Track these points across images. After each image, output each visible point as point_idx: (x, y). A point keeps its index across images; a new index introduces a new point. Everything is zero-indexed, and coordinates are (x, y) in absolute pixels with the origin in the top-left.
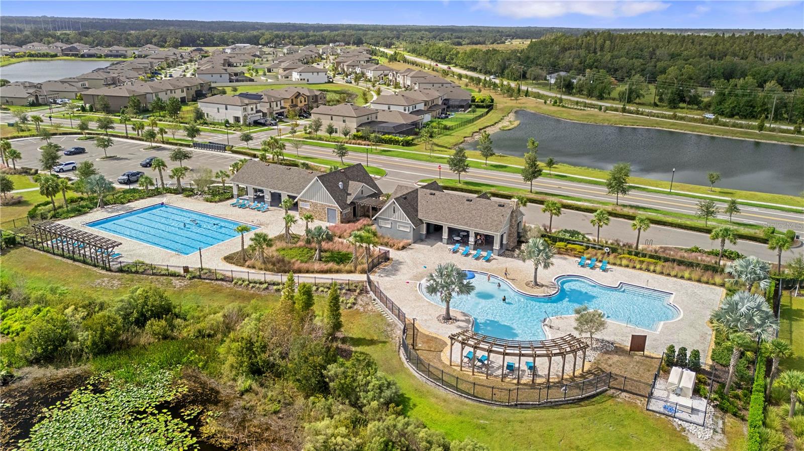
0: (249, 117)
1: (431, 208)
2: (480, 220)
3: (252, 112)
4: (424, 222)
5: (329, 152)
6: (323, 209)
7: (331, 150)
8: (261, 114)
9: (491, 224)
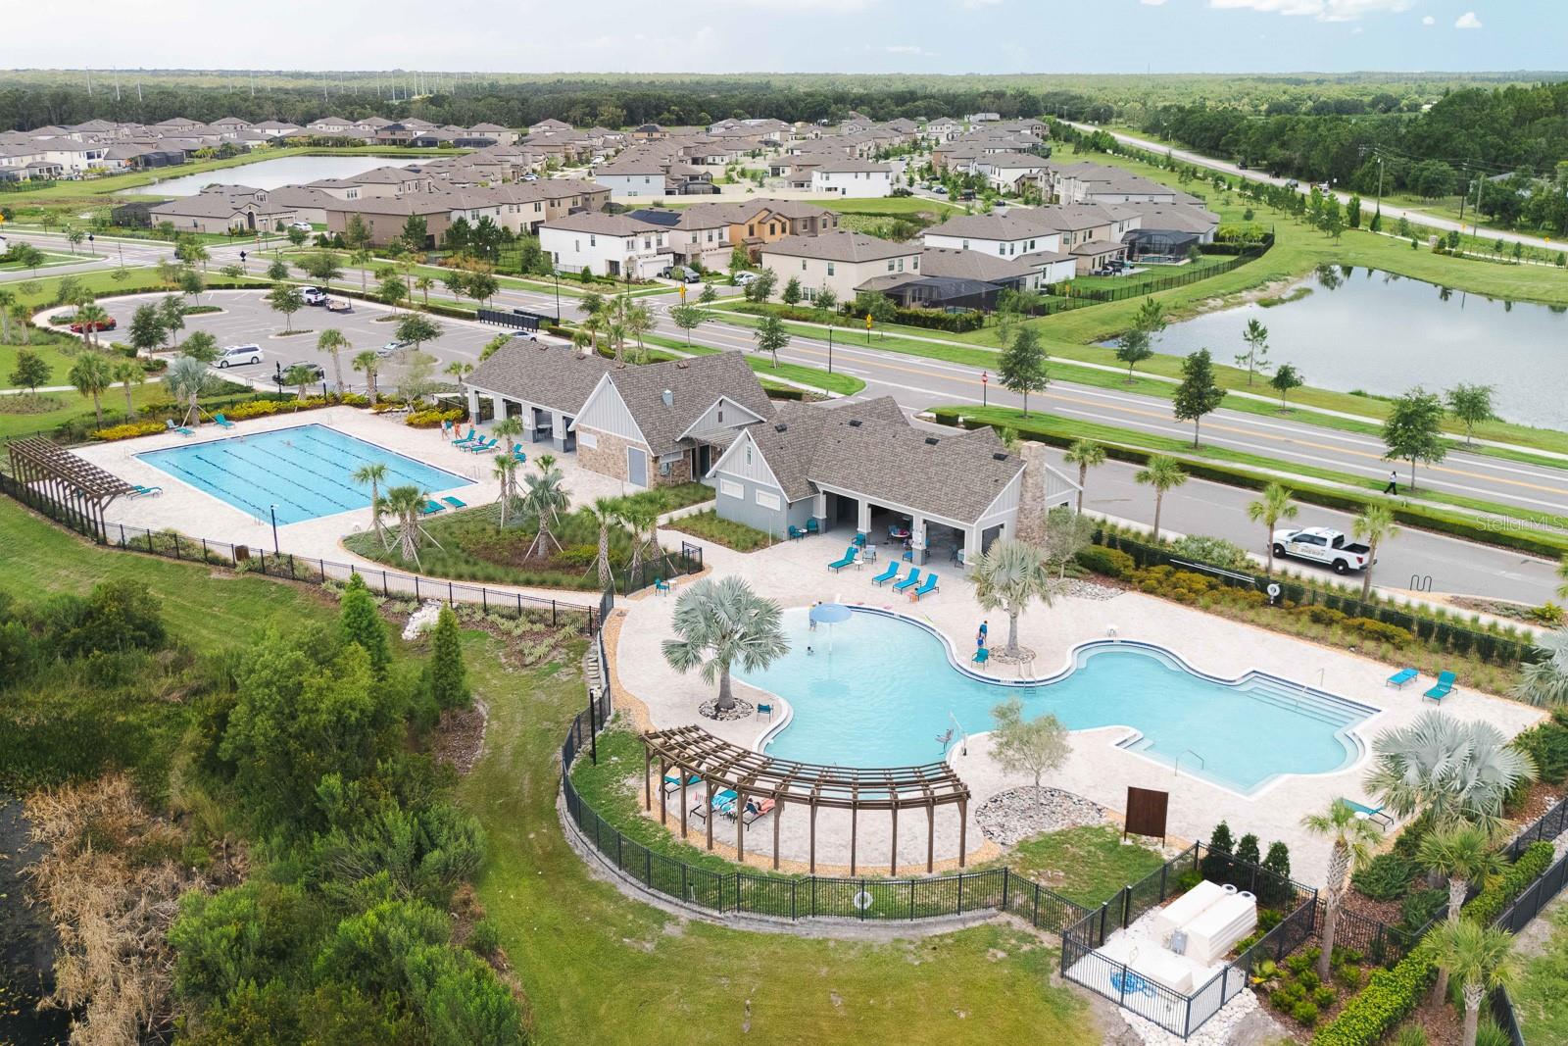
0: (640, 262)
1: (842, 457)
2: (940, 490)
3: (648, 252)
4: (821, 489)
5: (744, 335)
6: (622, 450)
7: (750, 332)
8: (671, 257)
9: (962, 500)
